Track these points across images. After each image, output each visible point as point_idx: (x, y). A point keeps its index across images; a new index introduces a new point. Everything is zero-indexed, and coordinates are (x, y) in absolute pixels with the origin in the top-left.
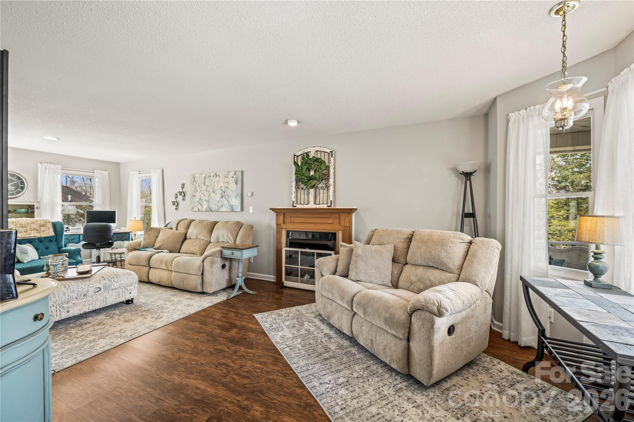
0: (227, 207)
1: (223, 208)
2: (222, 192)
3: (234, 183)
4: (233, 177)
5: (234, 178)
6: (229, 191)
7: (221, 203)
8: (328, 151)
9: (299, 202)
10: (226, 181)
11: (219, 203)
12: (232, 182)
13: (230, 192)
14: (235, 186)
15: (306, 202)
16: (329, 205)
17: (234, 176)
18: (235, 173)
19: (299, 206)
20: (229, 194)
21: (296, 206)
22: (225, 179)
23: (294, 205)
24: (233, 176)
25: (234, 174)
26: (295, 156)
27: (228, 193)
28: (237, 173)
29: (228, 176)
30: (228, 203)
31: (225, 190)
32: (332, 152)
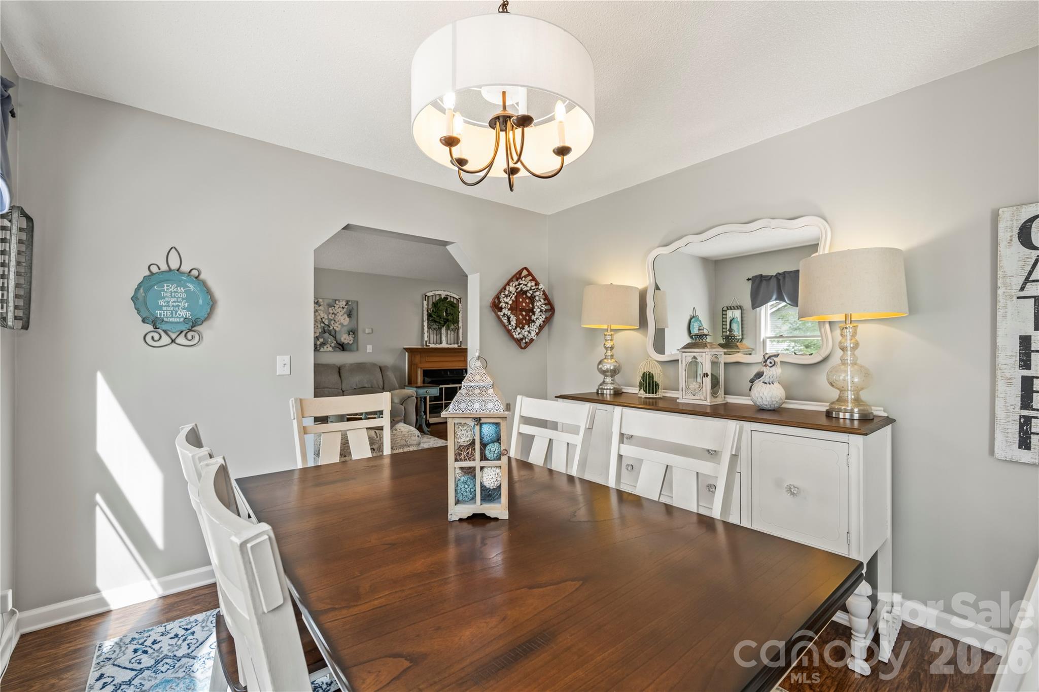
0: (333, 345)
1: (325, 347)
2: (323, 325)
3: (346, 316)
4: (343, 308)
5: (345, 310)
6: (337, 325)
7: (321, 340)
8: (457, 297)
9: (432, 342)
10: (332, 312)
11: (318, 340)
12: (342, 313)
13: (340, 326)
14: (348, 319)
15: (439, 342)
16: (459, 345)
17: (346, 307)
18: (347, 303)
19: (432, 346)
20: (337, 329)
21: (429, 346)
22: (330, 309)
23: (428, 344)
24: (344, 306)
25: (345, 303)
26: (426, 296)
27: (335, 327)
28: (350, 303)
29: (335, 305)
30: (336, 340)
31: (329, 322)
32: (460, 299)
